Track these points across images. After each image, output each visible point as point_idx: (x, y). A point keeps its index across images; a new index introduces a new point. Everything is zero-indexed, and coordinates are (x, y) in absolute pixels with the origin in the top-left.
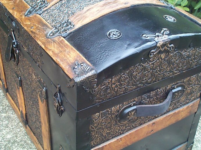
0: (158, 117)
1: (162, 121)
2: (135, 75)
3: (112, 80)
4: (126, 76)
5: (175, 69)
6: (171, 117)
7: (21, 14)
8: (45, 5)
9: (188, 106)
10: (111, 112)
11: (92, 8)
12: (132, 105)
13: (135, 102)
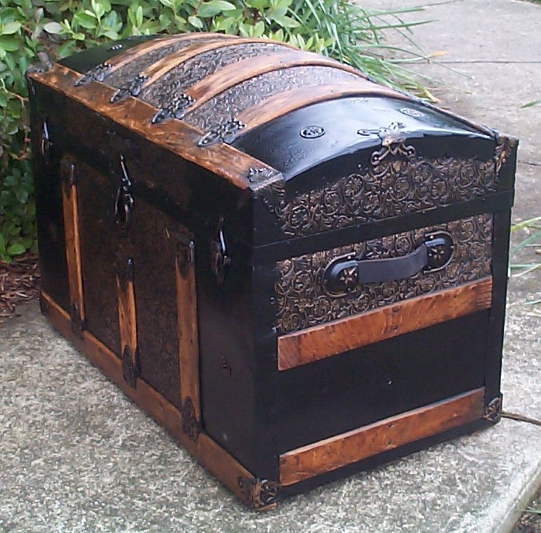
0: (404, 299)
1: (413, 310)
2: (349, 195)
3: (309, 197)
4: (333, 193)
5: (425, 198)
6: (432, 306)
7: (144, 122)
8: (188, 104)
9: (467, 287)
10: (311, 262)
11: (275, 100)
12: (349, 258)
13: (354, 253)
